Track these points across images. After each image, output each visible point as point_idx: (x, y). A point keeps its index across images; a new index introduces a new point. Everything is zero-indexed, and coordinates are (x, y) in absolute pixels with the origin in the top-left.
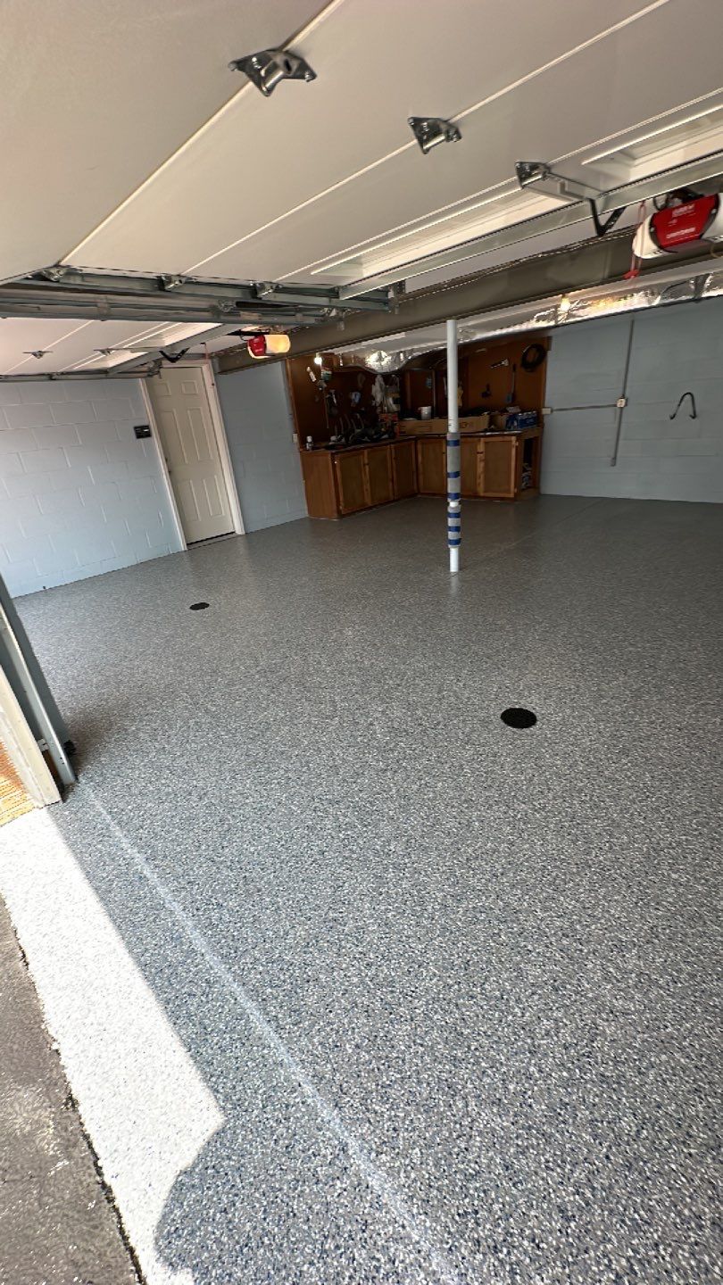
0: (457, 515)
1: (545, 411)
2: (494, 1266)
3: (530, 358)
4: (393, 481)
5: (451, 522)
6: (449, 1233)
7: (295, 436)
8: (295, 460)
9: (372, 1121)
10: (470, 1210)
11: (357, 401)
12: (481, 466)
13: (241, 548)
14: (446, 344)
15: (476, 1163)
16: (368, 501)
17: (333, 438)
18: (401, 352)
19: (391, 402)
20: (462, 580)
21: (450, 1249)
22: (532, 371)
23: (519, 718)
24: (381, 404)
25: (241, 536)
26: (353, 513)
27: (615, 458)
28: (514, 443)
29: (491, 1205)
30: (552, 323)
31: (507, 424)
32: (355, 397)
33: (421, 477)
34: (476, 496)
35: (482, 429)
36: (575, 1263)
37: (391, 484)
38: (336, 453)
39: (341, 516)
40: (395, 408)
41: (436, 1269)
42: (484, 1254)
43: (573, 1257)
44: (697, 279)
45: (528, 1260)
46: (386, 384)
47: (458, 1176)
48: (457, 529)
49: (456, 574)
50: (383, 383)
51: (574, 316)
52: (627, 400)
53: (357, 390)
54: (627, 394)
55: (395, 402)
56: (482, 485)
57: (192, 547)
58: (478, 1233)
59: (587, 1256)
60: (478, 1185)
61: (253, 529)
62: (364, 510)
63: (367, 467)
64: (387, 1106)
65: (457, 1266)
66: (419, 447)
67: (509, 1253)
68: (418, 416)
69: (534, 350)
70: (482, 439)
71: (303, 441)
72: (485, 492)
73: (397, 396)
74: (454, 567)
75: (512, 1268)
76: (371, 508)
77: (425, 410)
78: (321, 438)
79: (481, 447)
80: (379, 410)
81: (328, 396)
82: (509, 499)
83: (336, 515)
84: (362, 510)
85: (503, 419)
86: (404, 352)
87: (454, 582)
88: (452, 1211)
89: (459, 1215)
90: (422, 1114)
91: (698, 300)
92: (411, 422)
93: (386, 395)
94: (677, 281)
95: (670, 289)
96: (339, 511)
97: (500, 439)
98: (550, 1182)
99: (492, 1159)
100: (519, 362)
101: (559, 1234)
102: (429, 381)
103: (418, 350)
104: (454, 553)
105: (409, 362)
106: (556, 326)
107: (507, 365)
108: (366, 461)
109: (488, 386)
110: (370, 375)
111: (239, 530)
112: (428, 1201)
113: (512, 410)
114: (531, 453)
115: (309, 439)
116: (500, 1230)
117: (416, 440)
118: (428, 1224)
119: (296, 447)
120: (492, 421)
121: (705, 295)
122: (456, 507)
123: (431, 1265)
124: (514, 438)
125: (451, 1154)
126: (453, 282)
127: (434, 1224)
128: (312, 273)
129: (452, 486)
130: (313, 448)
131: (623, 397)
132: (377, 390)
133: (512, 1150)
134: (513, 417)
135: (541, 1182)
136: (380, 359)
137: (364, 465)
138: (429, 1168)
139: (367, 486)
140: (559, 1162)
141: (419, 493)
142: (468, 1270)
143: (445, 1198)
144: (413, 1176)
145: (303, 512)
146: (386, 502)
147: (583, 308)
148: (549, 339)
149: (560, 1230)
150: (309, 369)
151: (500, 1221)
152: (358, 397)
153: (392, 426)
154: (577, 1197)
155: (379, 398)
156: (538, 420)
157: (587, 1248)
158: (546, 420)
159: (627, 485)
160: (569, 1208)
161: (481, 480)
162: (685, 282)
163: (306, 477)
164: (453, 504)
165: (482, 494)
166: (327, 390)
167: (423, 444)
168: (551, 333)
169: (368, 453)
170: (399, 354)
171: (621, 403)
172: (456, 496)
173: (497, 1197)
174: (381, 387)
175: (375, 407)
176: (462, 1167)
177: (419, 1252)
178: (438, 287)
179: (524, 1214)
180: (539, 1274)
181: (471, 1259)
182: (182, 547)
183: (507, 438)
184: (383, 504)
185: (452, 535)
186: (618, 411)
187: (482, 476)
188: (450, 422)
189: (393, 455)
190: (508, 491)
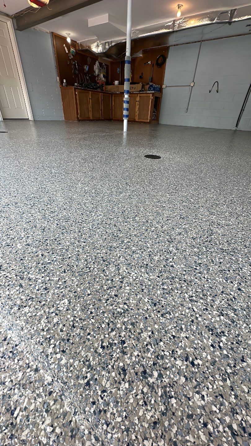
0: (128, 103)
5: (125, 106)
8: (58, 90)
12: (137, 107)
19: (102, 77)
22: (160, 67)
25: (31, 121)
31: (149, 89)
32: (86, 68)
33: (113, 113)
35: (139, 90)
37: (100, 112)
38: (77, 88)
39: (78, 120)
46: (100, 67)
48: (127, 110)
49: (126, 132)
53: (87, 64)
54: (195, 81)
61: (37, 119)
63: (91, 100)
66: (113, 98)
68: (113, 85)
70: (139, 95)
74: (125, 129)
77: (116, 82)
80: (97, 79)
82: (147, 122)
85: (147, 87)
92: (110, 87)
93: (100, 72)
100: (155, 63)
104: (125, 122)
108: (90, 97)
109: (142, 73)
113: (151, 84)
117: (112, 94)
119: (58, 84)
120: (143, 87)
122: (127, 98)
124: (151, 95)
130: (66, 86)
132: (96, 68)
134: (151, 86)
136: (98, 46)
139: (90, 109)
150: (64, 45)
155: (97, 72)
158: (163, 90)
163: (63, 101)
169: (91, 94)
171: (192, 84)
172: (128, 92)
182: (1, 119)
183: (148, 95)
185: (125, 113)
186: (191, 88)
189: (102, 99)
190: (147, 119)
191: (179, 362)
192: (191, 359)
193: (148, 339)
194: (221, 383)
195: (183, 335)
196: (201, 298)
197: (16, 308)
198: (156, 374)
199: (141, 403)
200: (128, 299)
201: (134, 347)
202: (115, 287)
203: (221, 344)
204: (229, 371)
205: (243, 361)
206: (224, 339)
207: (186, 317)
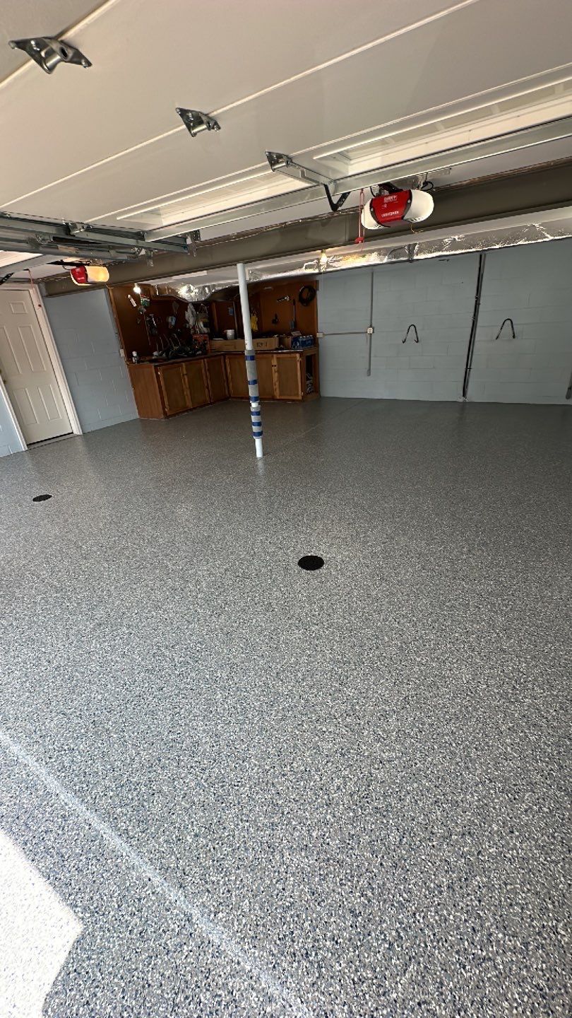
0: (258, 414)
1: (319, 335)
2: (306, 967)
3: (305, 296)
4: (208, 388)
5: (254, 419)
6: (273, 955)
7: (122, 351)
8: (123, 370)
9: (210, 889)
10: (287, 933)
11: (173, 323)
12: (275, 376)
13: (80, 446)
14: (238, 283)
15: (291, 897)
16: (189, 404)
17: (155, 353)
18: (206, 286)
19: (202, 326)
20: (266, 463)
21: (274, 967)
22: (307, 305)
23: (311, 563)
24: (194, 327)
25: (78, 436)
26: (177, 414)
27: (370, 370)
28: (298, 358)
29: (303, 924)
30: (317, 271)
31: (292, 344)
32: (172, 321)
33: (231, 385)
34: (273, 398)
35: (274, 348)
36: (361, 946)
37: (206, 390)
38: (159, 366)
39: (167, 416)
40: (205, 330)
41: (265, 986)
42: (299, 962)
43: (360, 941)
44: (409, 246)
45: (330, 954)
46: (196, 311)
47: (278, 911)
48: (259, 424)
49: (261, 459)
50: (194, 310)
51: (332, 266)
52: (373, 329)
53: (172, 315)
54: (373, 325)
55: (205, 325)
56: (278, 391)
57: (32, 447)
58: (294, 948)
59: (370, 937)
60: (292, 913)
61: (89, 429)
62: (187, 411)
63: (186, 377)
64: (222, 875)
65: (279, 978)
66: (227, 361)
67: (316, 954)
68: (225, 337)
69: (307, 290)
70: (274, 355)
71: (129, 356)
72: (280, 395)
73: (207, 320)
74: (259, 454)
75: (319, 965)
76: (191, 410)
77: (230, 333)
78: (145, 353)
79: (274, 362)
80: (192, 332)
81: (148, 319)
82: (297, 400)
83: (163, 416)
84: (184, 412)
85: (289, 340)
86: (208, 287)
87: (260, 464)
88: (275, 938)
89: (280, 939)
90: (249, 873)
91: (411, 261)
92: (218, 342)
93: (197, 320)
94: (396, 247)
95: (393, 252)
96: (165, 413)
97: (289, 355)
98: (343, 894)
99: (302, 890)
100: (297, 299)
101: (351, 929)
102: (230, 309)
103: (219, 285)
104: (258, 442)
105: (213, 294)
106: (320, 273)
107: (288, 300)
108: (185, 373)
109: (276, 315)
110: (183, 304)
111: (76, 430)
112: (256, 937)
113: (295, 334)
114: (312, 366)
115: (135, 354)
116: (309, 941)
117: (224, 355)
118: (257, 954)
119: (124, 361)
120: (281, 342)
121: (415, 257)
122: (257, 408)
123: (261, 985)
124: (298, 355)
125: (272, 896)
126: (239, 235)
127: (261, 952)
128: (118, 219)
129: (252, 391)
130: (138, 362)
131: (371, 326)
132: (189, 315)
133: (317, 879)
134: (296, 339)
135: (337, 896)
136: (189, 291)
137: (183, 375)
138: (256, 912)
139: (187, 392)
140: (349, 877)
141: (230, 397)
142: (287, 978)
143: (269, 930)
144: (244, 921)
145: (134, 414)
146: (203, 405)
147: (339, 261)
148: (317, 282)
149: (351, 926)
150: (129, 296)
151: (309, 933)
152: (174, 321)
153: (205, 345)
154: (362, 898)
155: (191, 322)
156: (315, 342)
157: (370, 932)
158: (320, 341)
159: (378, 389)
160: (357, 908)
161: (276, 386)
162: (402, 248)
163: (134, 386)
164: (254, 405)
165: (278, 398)
166: (147, 314)
167: (230, 359)
168: (318, 278)
169: (186, 366)
170: (204, 287)
171: (370, 330)
172: (256, 399)
173: (307, 917)
174: (192, 312)
175: (189, 329)
176: (281, 903)
177: (251, 978)
178: (228, 238)
179: (326, 922)
180: (338, 962)
181: (289, 969)
182: (23, 447)
183: (293, 355)
184: (200, 406)
185: (255, 429)
186: (369, 336)
187: (277, 384)
188: (246, 342)
189: (207, 368)
190: (297, 395)
191: (328, 943)
192: (336, 939)
193: (309, 928)
194: (353, 954)
195: (332, 920)
196: (349, 881)
197: (212, 915)
198: (314, 953)
199: (305, 973)
200: (293, 892)
201: (300, 936)
202: (282, 879)
203: (357, 924)
204: (359, 944)
205: (369, 935)
206: (360, 919)
207: (336, 902)
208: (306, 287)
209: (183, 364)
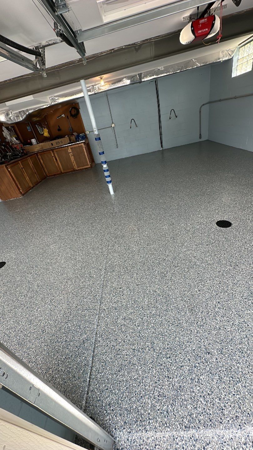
1: (87, 133)
3: (73, 113)
4: (36, 174)
12: (72, 158)
16: (31, 185)
22: (76, 118)
26: (27, 192)
27: (117, 145)
28: (83, 146)
31: (77, 139)
34: (74, 170)
35: (67, 143)
38: (8, 165)
39: (22, 194)
56: (76, 166)
68: (30, 144)
69: (73, 110)
70: (69, 147)
72: (78, 167)
76: (32, 188)
79: (70, 151)
84: (29, 190)
85: (74, 138)
91: (141, 82)
97: (77, 145)
100: (69, 115)
107: (64, 116)
109: (59, 126)
120: (70, 139)
121: (142, 80)
131: (113, 123)
137: (22, 168)
139: (27, 178)
141: (47, 176)
146: (37, 183)
147: (102, 86)
148: (78, 104)
156: (86, 137)
158: (89, 136)
165: (77, 169)
167: (41, 155)
168: (78, 101)
171: (113, 125)
183: (80, 145)
187: (74, 162)
190: (88, 165)
208: (72, 108)
209: (20, 162)
